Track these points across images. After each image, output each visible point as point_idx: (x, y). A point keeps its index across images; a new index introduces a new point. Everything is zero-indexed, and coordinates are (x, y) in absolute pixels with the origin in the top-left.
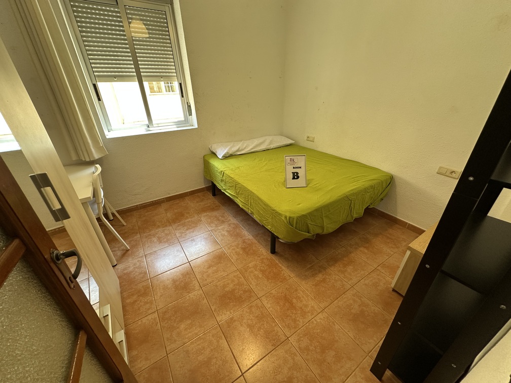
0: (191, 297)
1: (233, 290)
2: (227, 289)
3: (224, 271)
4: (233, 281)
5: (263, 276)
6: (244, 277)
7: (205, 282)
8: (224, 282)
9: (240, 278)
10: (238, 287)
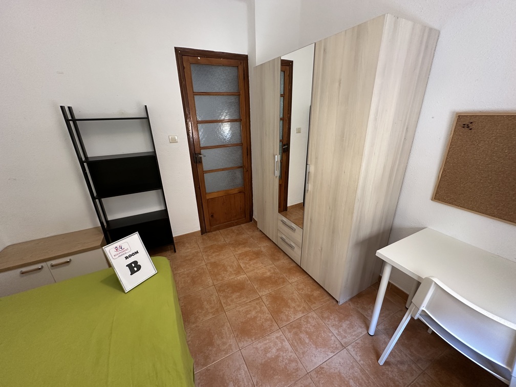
0: (267, 291)
1: (233, 293)
2: (238, 294)
3: (239, 311)
4: (232, 301)
5: (203, 303)
6: (221, 303)
7: (257, 301)
8: (240, 300)
9: (224, 303)
10: (229, 295)
